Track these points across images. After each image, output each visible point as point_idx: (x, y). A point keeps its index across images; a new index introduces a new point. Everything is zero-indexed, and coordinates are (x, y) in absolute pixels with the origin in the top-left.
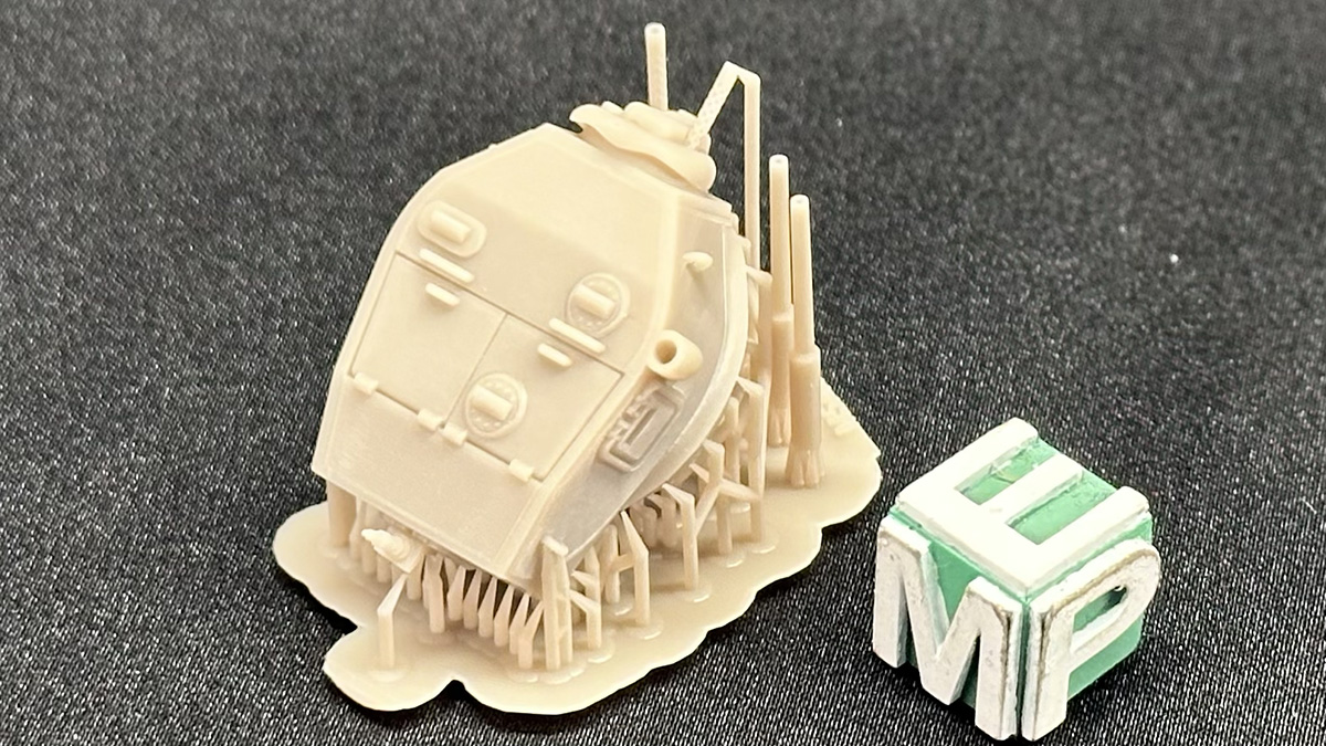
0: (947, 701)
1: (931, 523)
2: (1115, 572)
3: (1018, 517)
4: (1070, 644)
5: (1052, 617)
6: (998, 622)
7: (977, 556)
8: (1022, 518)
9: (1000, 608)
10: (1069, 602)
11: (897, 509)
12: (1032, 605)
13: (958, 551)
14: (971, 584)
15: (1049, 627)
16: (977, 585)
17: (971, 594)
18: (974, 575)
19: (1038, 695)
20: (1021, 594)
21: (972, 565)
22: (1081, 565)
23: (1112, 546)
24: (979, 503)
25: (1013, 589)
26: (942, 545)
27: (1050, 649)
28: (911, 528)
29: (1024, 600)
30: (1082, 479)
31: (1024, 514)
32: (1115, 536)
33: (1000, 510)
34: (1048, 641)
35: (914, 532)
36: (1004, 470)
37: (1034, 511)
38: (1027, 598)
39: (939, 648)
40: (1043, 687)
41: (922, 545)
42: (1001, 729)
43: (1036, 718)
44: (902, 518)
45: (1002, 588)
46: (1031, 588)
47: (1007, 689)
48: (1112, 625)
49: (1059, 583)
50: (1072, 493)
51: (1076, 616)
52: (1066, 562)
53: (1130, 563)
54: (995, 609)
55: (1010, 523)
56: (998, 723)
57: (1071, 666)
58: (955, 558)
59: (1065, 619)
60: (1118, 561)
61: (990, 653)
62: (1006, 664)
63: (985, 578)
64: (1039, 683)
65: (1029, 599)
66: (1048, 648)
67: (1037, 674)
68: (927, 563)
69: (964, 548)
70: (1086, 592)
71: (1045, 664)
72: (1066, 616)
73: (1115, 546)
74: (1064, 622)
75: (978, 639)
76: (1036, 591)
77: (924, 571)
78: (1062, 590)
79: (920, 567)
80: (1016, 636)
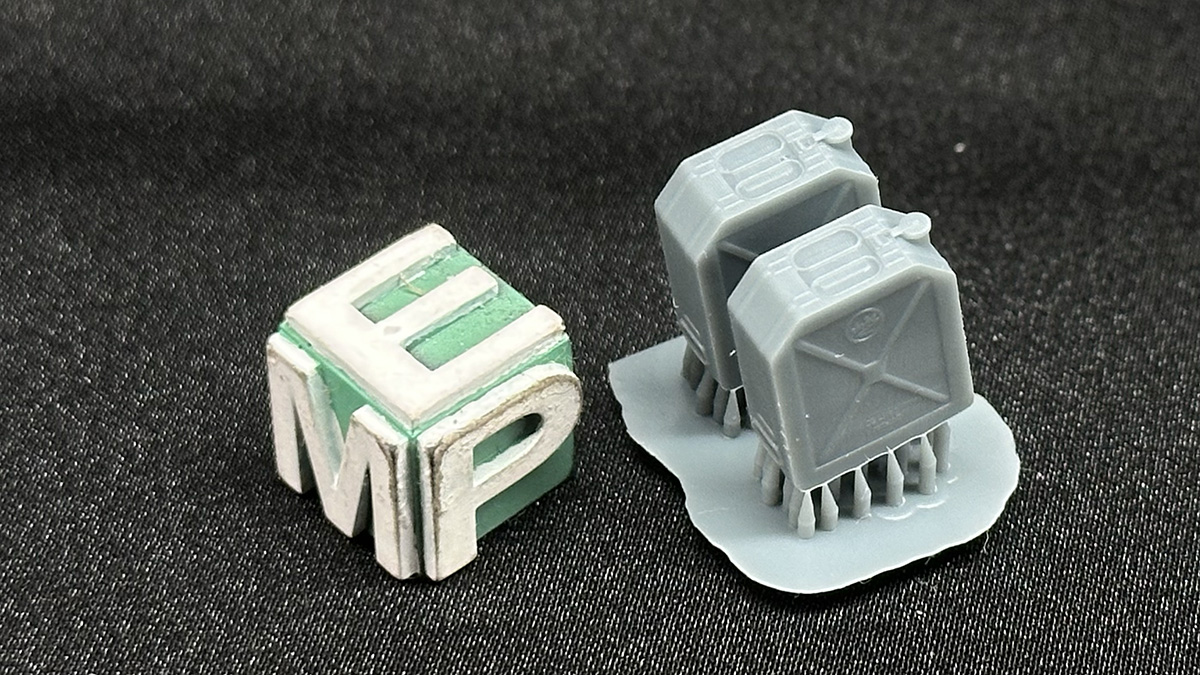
0: (349, 532)
1: (321, 344)
3: (418, 337)
5: (442, 453)
7: (363, 380)
9: (383, 442)
11: (288, 324)
12: (418, 438)
13: (345, 375)
14: (354, 414)
15: (440, 464)
16: (363, 415)
17: (356, 424)
18: (362, 402)
20: (408, 427)
21: (360, 392)
22: (481, 394)
23: (520, 372)
24: (375, 322)
25: (400, 421)
26: (330, 367)
28: (300, 347)
29: (410, 433)
30: (499, 294)
32: (525, 361)
35: (302, 352)
36: (411, 283)
37: (438, 330)
39: (336, 477)
40: (440, 525)
41: (308, 366)
42: (400, 569)
43: (437, 559)
44: (292, 335)
45: (390, 420)
48: (525, 456)
49: (452, 414)
50: (485, 310)
51: (474, 449)
54: (379, 444)
56: (396, 561)
57: (476, 502)
58: (344, 383)
59: (460, 453)
60: (525, 389)
61: (381, 488)
62: (396, 500)
63: (371, 405)
64: (435, 522)
65: (416, 432)
66: (441, 485)
67: (432, 512)
68: (316, 386)
69: (353, 372)
70: (484, 424)
71: (439, 502)
72: (461, 450)
73: (524, 372)
74: (460, 456)
75: (368, 472)
76: (425, 424)
77: (313, 395)
78: (455, 422)
79: (308, 391)
80: (404, 471)
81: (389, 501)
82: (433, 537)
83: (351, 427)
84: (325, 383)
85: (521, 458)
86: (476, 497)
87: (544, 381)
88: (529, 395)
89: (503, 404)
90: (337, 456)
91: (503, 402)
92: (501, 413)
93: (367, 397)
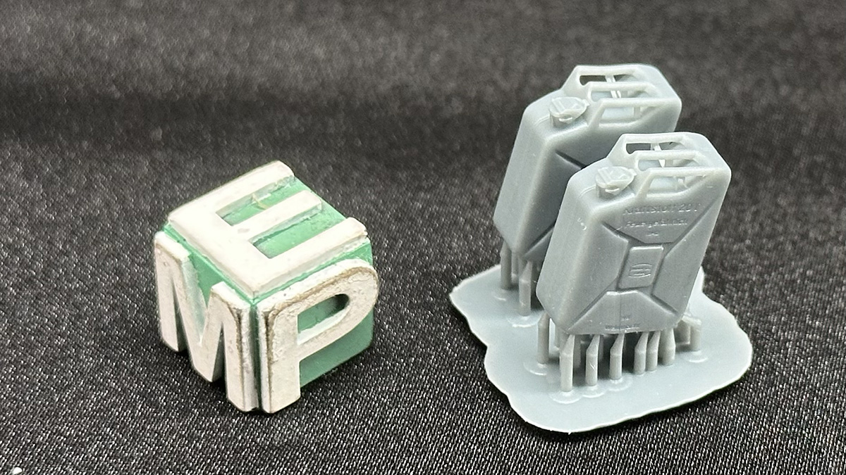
0: (210, 379)
1: (192, 238)
2: (332, 283)
3: (262, 237)
4: (295, 339)
5: (274, 316)
6: (233, 318)
7: (220, 264)
8: (266, 238)
9: (232, 307)
10: (289, 305)
11: (170, 225)
12: (258, 305)
13: (209, 261)
14: (213, 287)
15: (273, 324)
16: (220, 288)
17: (214, 295)
18: (219, 280)
19: (270, 377)
20: (250, 297)
21: (216, 271)
22: (304, 277)
23: (333, 263)
24: (231, 224)
25: (246, 293)
26: (198, 255)
27: (276, 341)
28: (178, 242)
29: (252, 301)
30: (322, 211)
31: (267, 234)
32: (337, 256)
33: (247, 230)
34: (273, 335)
35: (179, 245)
36: (262, 201)
37: (276, 233)
38: (254, 300)
39: (201, 338)
40: (273, 371)
41: (183, 255)
42: (244, 403)
43: (270, 396)
44: (173, 234)
45: (237, 291)
46: (258, 292)
47: (245, 371)
48: (336, 325)
49: (283, 289)
50: (312, 221)
51: (299, 316)
52: (289, 273)
53: (348, 276)
54: (230, 308)
55: (254, 241)
56: (242, 399)
57: (300, 356)
58: (207, 266)
59: (288, 318)
60: (337, 275)
61: (231, 342)
62: (241, 351)
63: (226, 282)
64: (269, 368)
65: (256, 301)
66: (273, 341)
67: (267, 361)
68: (188, 269)
69: (213, 258)
70: (306, 298)
71: (272, 354)
72: (289, 315)
73: (338, 263)
74: (288, 320)
75: (222, 331)
76: (263, 295)
77: (185, 276)
78: (285, 295)
79: (182, 272)
80: (248, 330)
81: (236, 352)
82: (268, 380)
83: (211, 298)
84: (195, 267)
85: (334, 326)
86: (300, 353)
87: (350, 270)
88: (339, 279)
89: (320, 285)
90: (201, 320)
91: (320, 284)
92: (318, 291)
93: (223, 276)
